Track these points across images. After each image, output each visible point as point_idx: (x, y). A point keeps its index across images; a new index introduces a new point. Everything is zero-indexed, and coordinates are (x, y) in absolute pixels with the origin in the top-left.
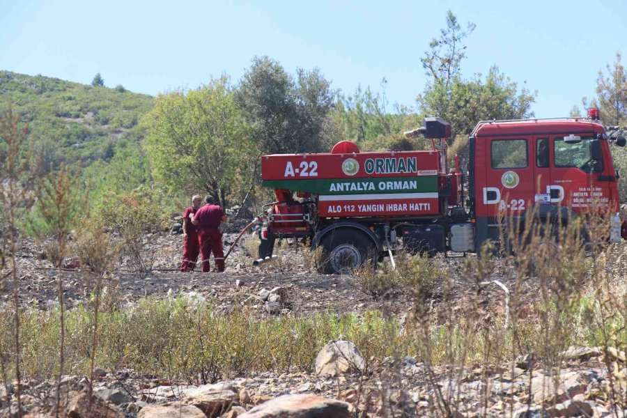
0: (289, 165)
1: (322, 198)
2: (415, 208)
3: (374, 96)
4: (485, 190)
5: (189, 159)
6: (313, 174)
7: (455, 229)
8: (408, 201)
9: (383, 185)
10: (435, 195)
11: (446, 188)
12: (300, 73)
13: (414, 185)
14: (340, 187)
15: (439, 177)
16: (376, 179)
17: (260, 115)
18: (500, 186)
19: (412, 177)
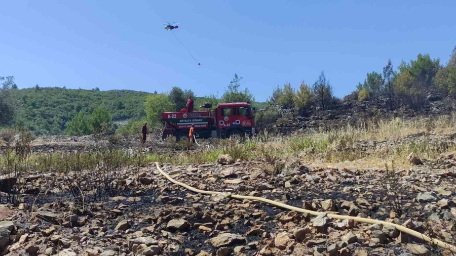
0: (169, 115)
1: (178, 124)
2: (202, 126)
3: (215, 96)
4: (220, 121)
5: (156, 113)
6: (175, 117)
7: (212, 131)
8: (200, 124)
9: (193, 120)
10: (207, 123)
11: (210, 121)
12: (186, 91)
13: (201, 120)
14: (182, 121)
15: (208, 118)
16: (192, 119)
17: (175, 102)
18: (223, 120)
19: (201, 118)
